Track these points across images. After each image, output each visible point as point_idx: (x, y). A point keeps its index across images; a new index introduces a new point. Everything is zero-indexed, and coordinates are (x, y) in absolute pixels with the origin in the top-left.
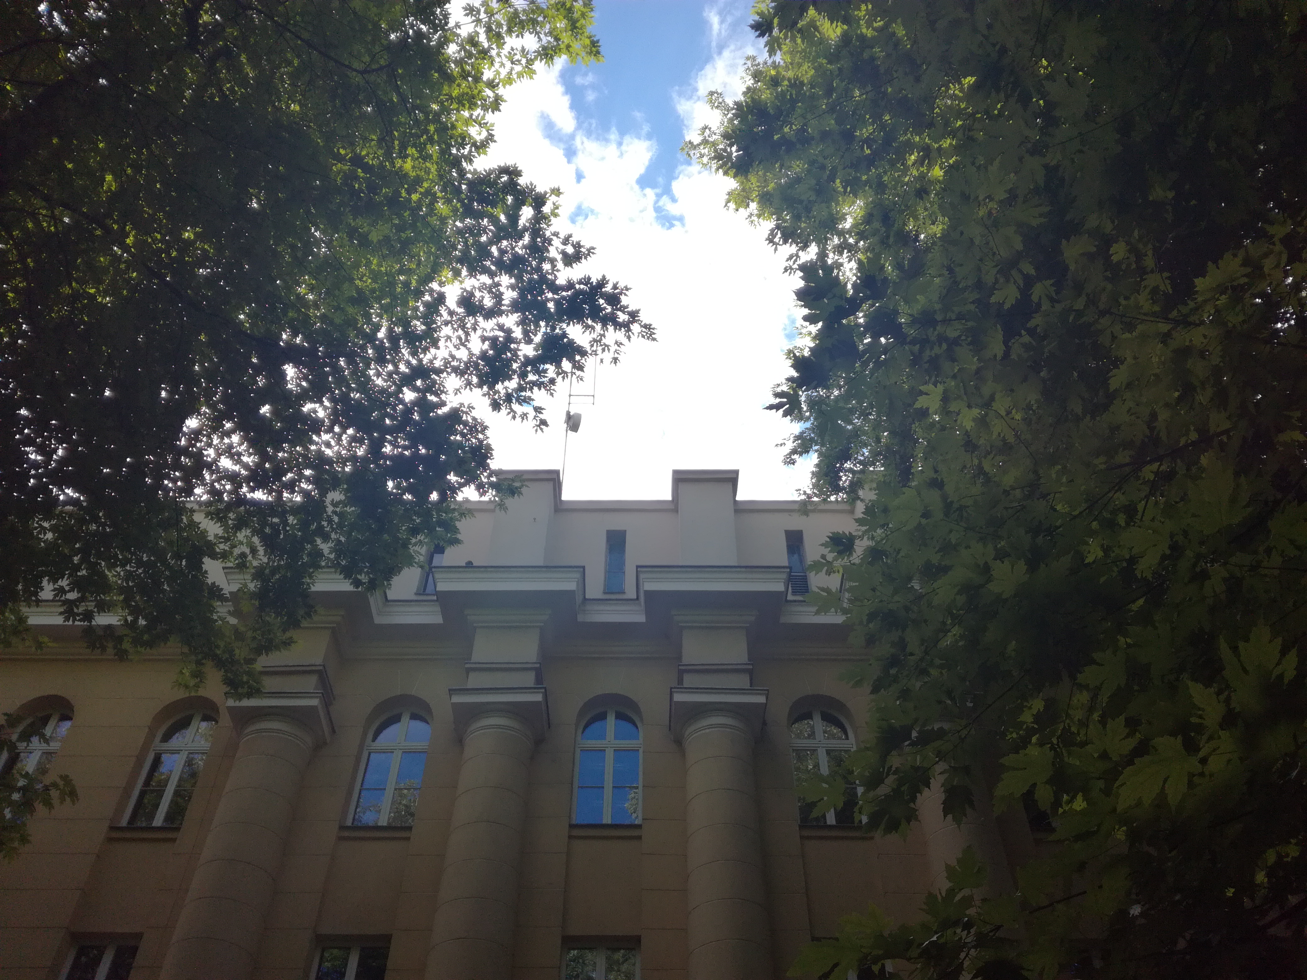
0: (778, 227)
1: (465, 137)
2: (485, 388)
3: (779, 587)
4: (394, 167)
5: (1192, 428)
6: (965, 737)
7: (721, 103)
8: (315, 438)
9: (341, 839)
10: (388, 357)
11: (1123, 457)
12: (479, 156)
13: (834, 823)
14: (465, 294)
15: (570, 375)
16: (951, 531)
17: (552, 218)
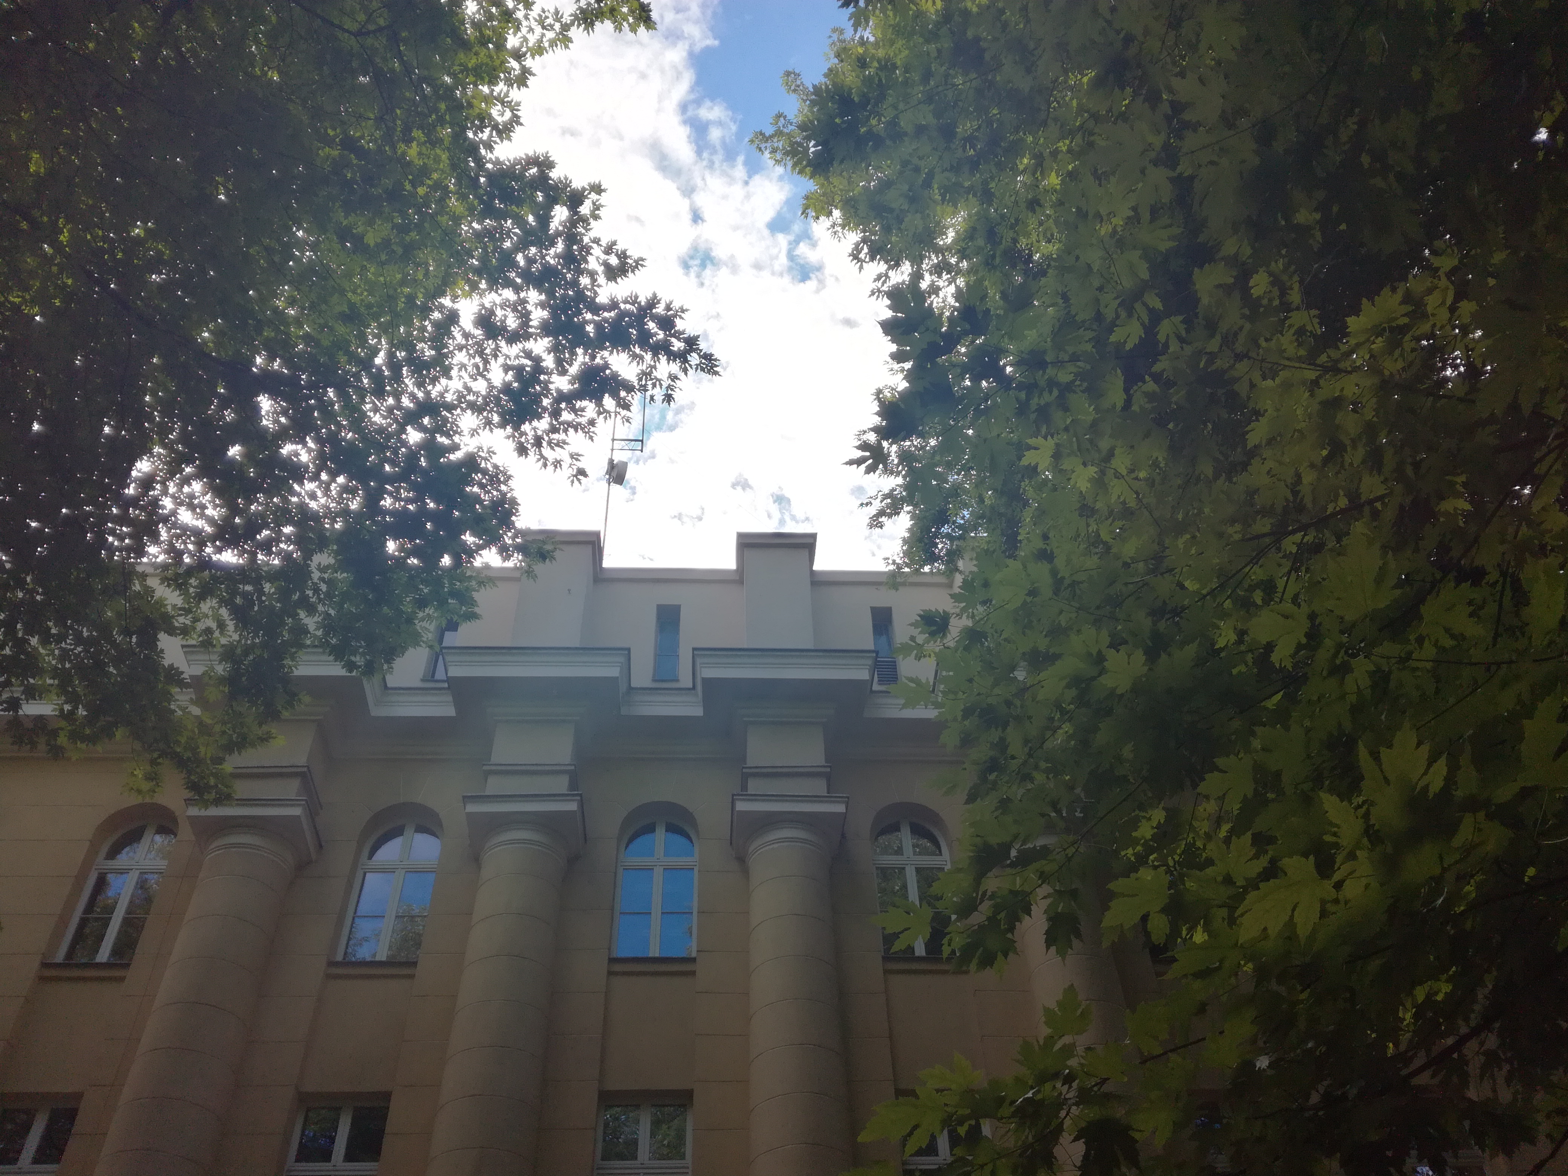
0: (864, 240)
1: (484, 118)
2: (509, 429)
3: (863, 674)
4: (396, 153)
5: (1342, 493)
6: (1073, 856)
7: (798, 86)
8: (296, 487)
9: (329, 977)
10: (388, 388)
11: (1263, 526)
12: (502, 141)
13: (924, 954)
14: (483, 312)
15: (613, 415)
16: (1061, 612)
17: (591, 220)
